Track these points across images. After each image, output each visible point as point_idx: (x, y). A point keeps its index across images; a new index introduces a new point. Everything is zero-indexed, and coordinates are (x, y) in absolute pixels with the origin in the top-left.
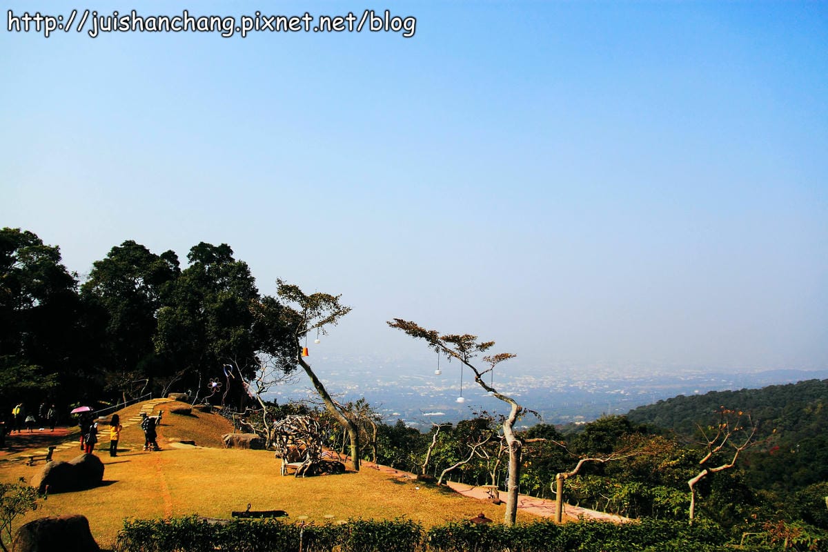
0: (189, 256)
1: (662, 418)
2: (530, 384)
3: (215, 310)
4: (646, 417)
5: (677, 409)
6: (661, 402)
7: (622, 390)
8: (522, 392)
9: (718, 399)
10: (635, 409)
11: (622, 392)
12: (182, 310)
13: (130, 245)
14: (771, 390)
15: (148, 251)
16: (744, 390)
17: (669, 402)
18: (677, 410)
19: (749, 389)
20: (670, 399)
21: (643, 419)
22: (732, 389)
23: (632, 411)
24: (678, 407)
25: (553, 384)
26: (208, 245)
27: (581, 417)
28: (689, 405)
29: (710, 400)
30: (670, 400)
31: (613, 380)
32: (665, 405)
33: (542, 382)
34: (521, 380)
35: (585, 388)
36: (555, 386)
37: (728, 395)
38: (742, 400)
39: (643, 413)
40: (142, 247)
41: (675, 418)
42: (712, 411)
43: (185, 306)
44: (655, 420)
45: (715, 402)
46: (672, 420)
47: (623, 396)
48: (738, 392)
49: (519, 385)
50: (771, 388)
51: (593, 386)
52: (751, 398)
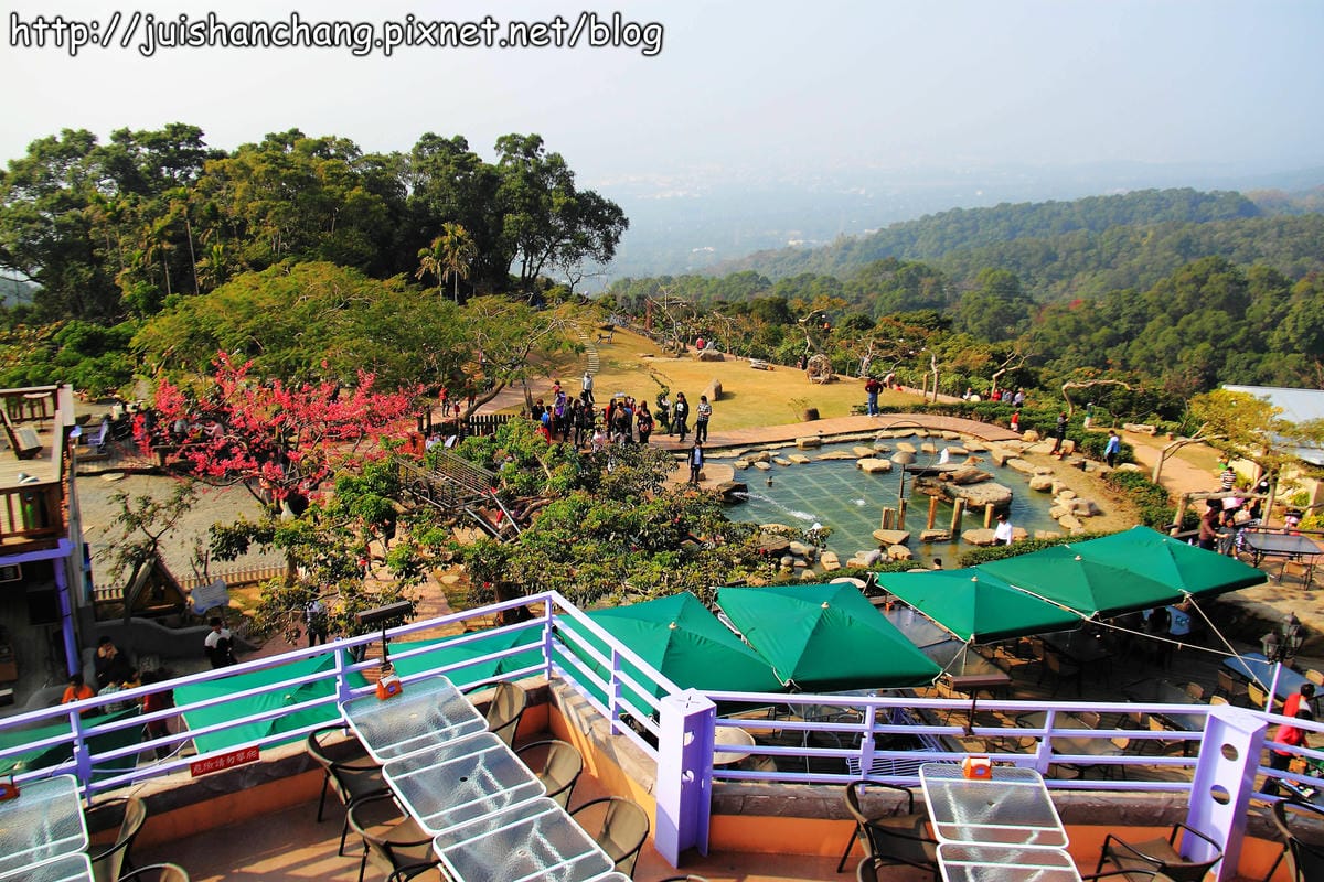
0: (496, 148)
1: (927, 241)
4: (903, 241)
5: (949, 230)
6: (927, 218)
7: (861, 187)
9: (1011, 215)
10: (887, 227)
11: (862, 192)
14: (1089, 204)
16: (1050, 203)
17: (939, 218)
18: (949, 232)
19: (1058, 201)
21: (898, 244)
23: (882, 230)
24: (952, 226)
26: (519, 136)
27: (798, 233)
28: (968, 224)
29: (999, 216)
30: (941, 215)
31: (848, 171)
32: (933, 223)
37: (1030, 209)
38: (1046, 217)
39: (899, 234)
41: (946, 243)
42: (1002, 235)
46: (942, 245)
48: (1040, 205)
50: (1091, 199)
51: (815, 182)
52: (1059, 214)
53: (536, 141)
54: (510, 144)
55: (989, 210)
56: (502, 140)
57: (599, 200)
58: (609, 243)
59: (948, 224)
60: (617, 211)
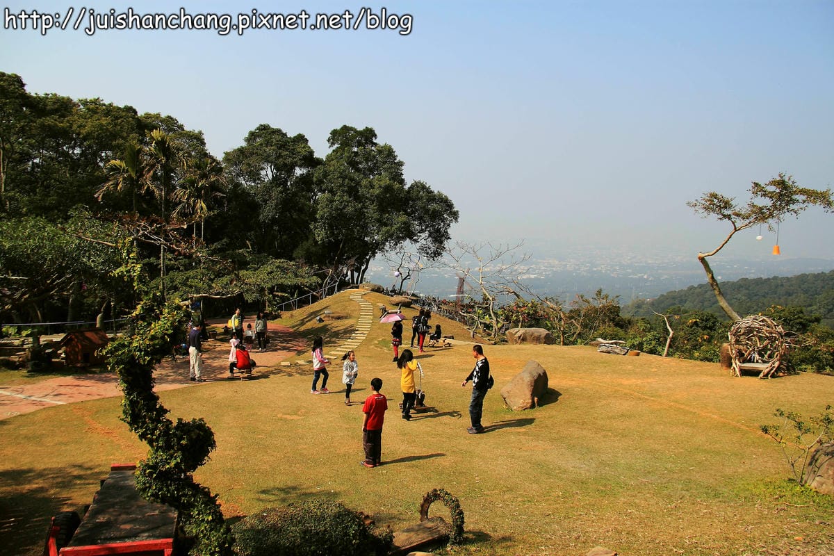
0: (329, 141)
1: (693, 303)
2: (553, 267)
3: (376, 196)
4: (676, 302)
6: (691, 288)
7: (645, 274)
8: (546, 275)
9: (749, 286)
10: (664, 294)
11: (645, 277)
12: (342, 197)
13: (264, 128)
14: (803, 278)
15: (285, 135)
16: (775, 278)
17: (700, 288)
18: (707, 296)
19: (780, 277)
20: (700, 285)
21: (674, 304)
22: (764, 277)
23: (662, 295)
24: (709, 293)
25: (577, 267)
26: (351, 129)
29: (741, 287)
31: (636, 264)
32: (696, 291)
33: (565, 265)
34: (544, 263)
35: (608, 272)
36: (579, 269)
37: (759, 282)
38: (773, 287)
39: (674, 298)
40: (279, 131)
41: (706, 304)
42: (743, 298)
43: (343, 191)
44: (685, 305)
45: (747, 289)
46: (703, 305)
47: (647, 280)
48: (769, 279)
49: (543, 268)
50: (803, 276)
51: (615, 270)
52: (782, 285)
53: (369, 134)
54: (343, 136)
55: (733, 283)
56: (334, 133)
57: (429, 192)
58: (439, 237)
59: (706, 292)
60: (447, 205)
